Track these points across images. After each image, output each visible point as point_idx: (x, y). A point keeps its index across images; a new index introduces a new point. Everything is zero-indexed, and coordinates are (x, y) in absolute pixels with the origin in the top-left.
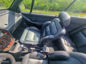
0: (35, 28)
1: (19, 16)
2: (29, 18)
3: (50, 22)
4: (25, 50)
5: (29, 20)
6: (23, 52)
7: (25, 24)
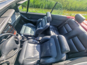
0: (32, 25)
1: (18, 15)
2: (26, 17)
3: (42, 19)
4: (24, 39)
5: (26, 18)
6: (23, 40)
7: (23, 21)
